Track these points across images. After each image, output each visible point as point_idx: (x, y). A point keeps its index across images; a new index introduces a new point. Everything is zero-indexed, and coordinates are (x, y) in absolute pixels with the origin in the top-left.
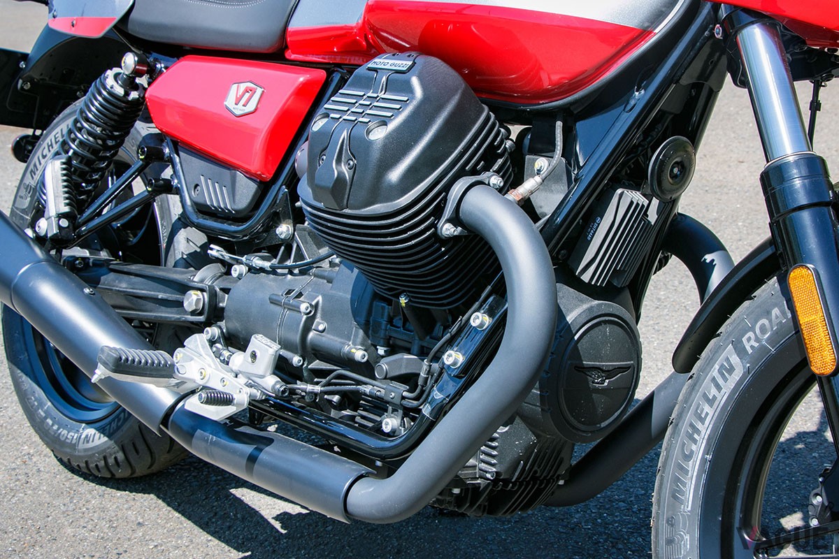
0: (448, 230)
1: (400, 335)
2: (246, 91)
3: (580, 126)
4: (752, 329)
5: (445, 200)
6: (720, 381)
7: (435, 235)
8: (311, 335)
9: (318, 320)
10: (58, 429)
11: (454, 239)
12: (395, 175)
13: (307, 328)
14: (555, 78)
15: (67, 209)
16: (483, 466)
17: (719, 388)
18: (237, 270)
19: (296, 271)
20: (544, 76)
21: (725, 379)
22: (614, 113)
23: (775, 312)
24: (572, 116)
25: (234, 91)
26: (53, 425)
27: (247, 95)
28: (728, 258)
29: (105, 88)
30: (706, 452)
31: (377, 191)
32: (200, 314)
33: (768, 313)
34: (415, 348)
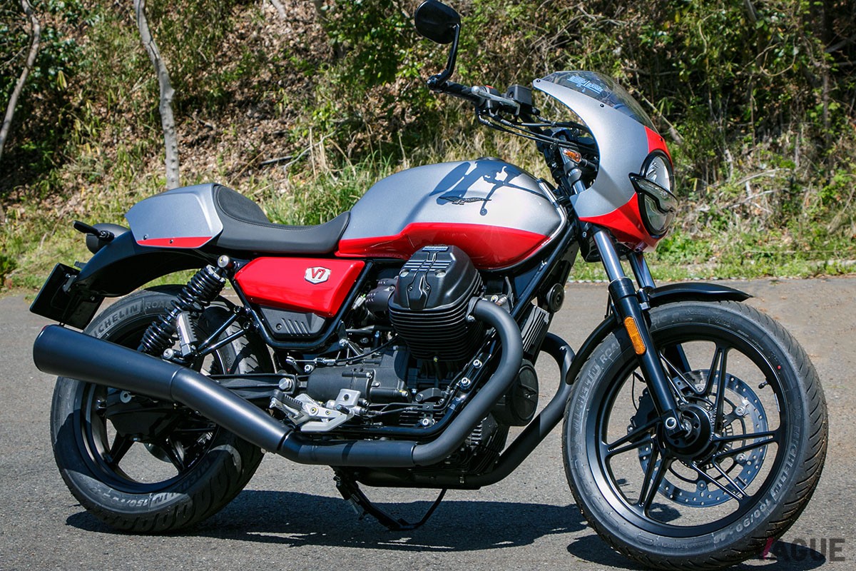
0: (470, 318)
1: (426, 380)
2: (320, 271)
3: (517, 279)
4: (604, 353)
5: (468, 306)
6: (591, 377)
7: (465, 320)
8: (371, 389)
9: (374, 381)
10: (126, 501)
11: (471, 322)
12: (449, 293)
13: (369, 386)
14: (501, 258)
15: (196, 340)
16: (474, 438)
17: (591, 380)
18: (308, 368)
19: (351, 363)
20: (496, 257)
21: (594, 376)
22: (533, 272)
23: (613, 345)
24: (513, 274)
25: (309, 272)
26: (120, 500)
27: (320, 274)
28: (572, 351)
29: (207, 274)
30: (587, 408)
31: (441, 300)
32: (290, 390)
33: (610, 345)
34: (437, 385)
